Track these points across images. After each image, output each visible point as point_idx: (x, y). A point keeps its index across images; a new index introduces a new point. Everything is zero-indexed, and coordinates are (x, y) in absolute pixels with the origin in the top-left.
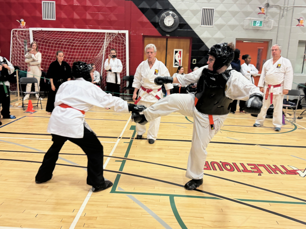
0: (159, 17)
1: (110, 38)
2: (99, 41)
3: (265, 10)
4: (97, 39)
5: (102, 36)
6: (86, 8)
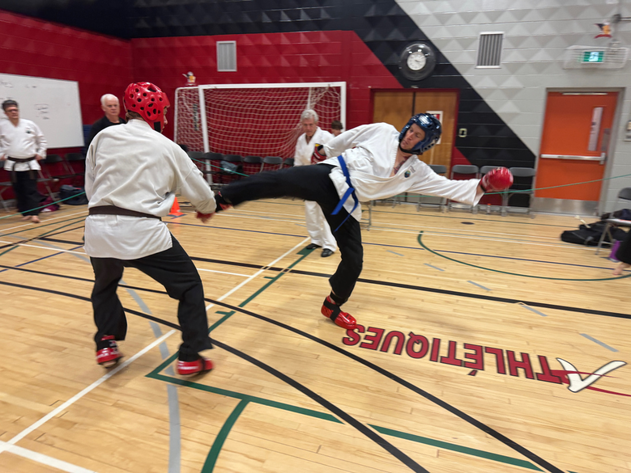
0: (399, 54)
1: (316, 96)
2: (299, 103)
3: (612, 29)
4: (297, 98)
5: (304, 94)
6: (280, 48)
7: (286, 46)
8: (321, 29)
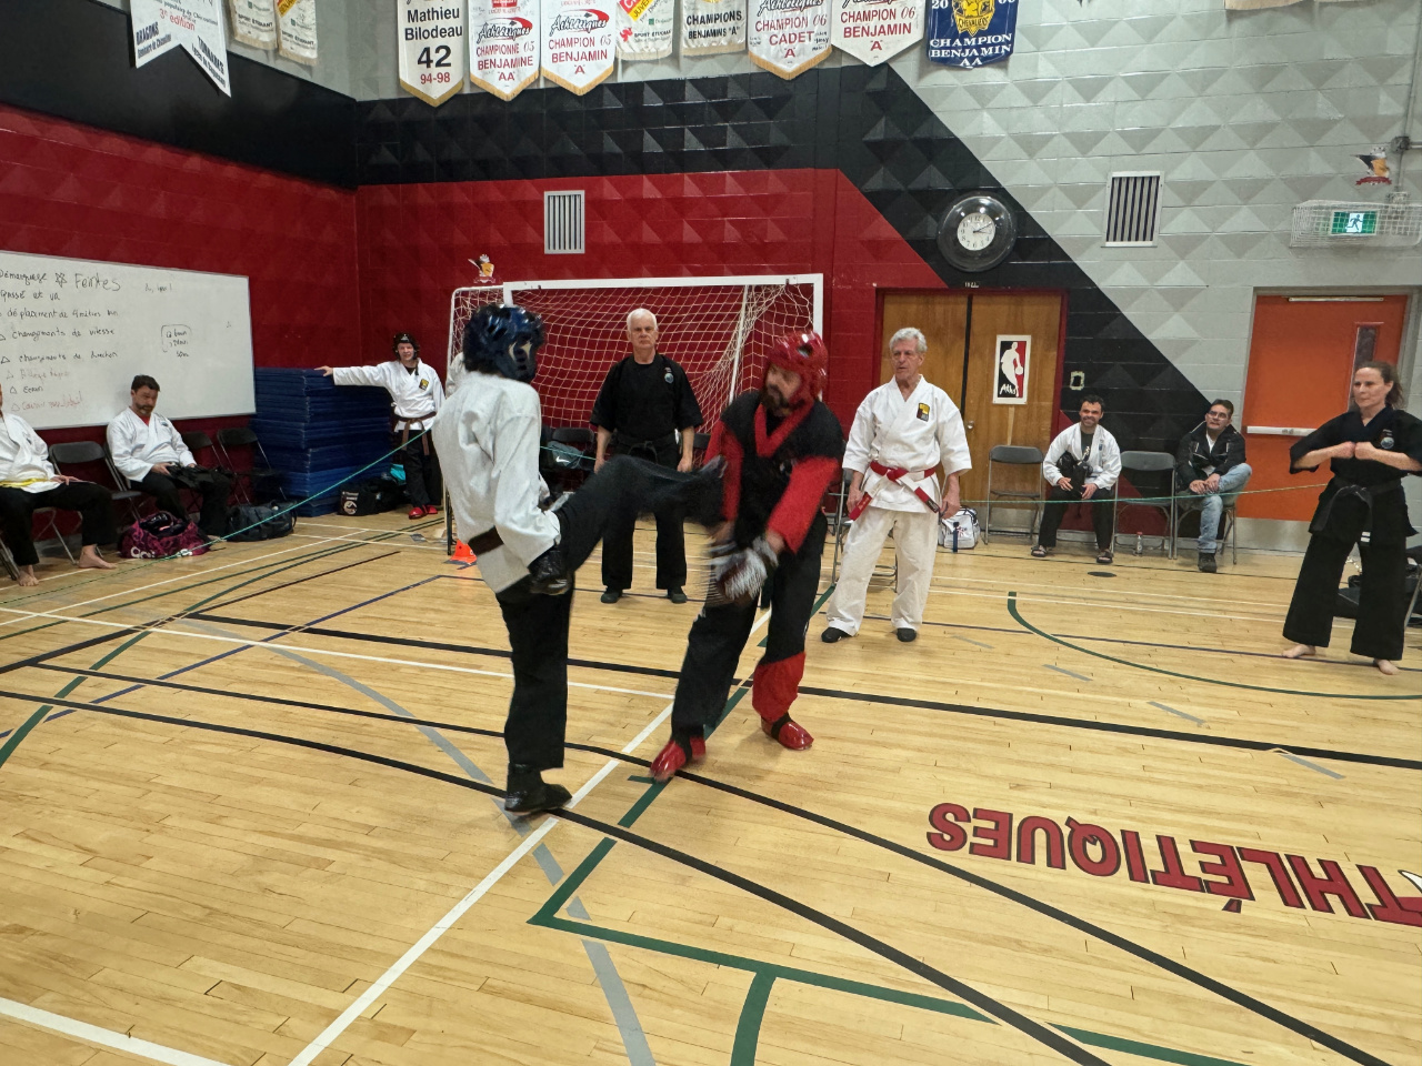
0: (938, 219)
1: (759, 304)
2: (720, 317)
3: (1393, 167)
4: (716, 308)
5: (732, 298)
6: (680, 205)
7: (694, 201)
8: (769, 165)
